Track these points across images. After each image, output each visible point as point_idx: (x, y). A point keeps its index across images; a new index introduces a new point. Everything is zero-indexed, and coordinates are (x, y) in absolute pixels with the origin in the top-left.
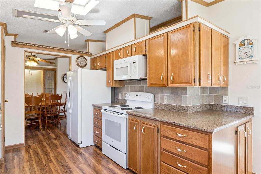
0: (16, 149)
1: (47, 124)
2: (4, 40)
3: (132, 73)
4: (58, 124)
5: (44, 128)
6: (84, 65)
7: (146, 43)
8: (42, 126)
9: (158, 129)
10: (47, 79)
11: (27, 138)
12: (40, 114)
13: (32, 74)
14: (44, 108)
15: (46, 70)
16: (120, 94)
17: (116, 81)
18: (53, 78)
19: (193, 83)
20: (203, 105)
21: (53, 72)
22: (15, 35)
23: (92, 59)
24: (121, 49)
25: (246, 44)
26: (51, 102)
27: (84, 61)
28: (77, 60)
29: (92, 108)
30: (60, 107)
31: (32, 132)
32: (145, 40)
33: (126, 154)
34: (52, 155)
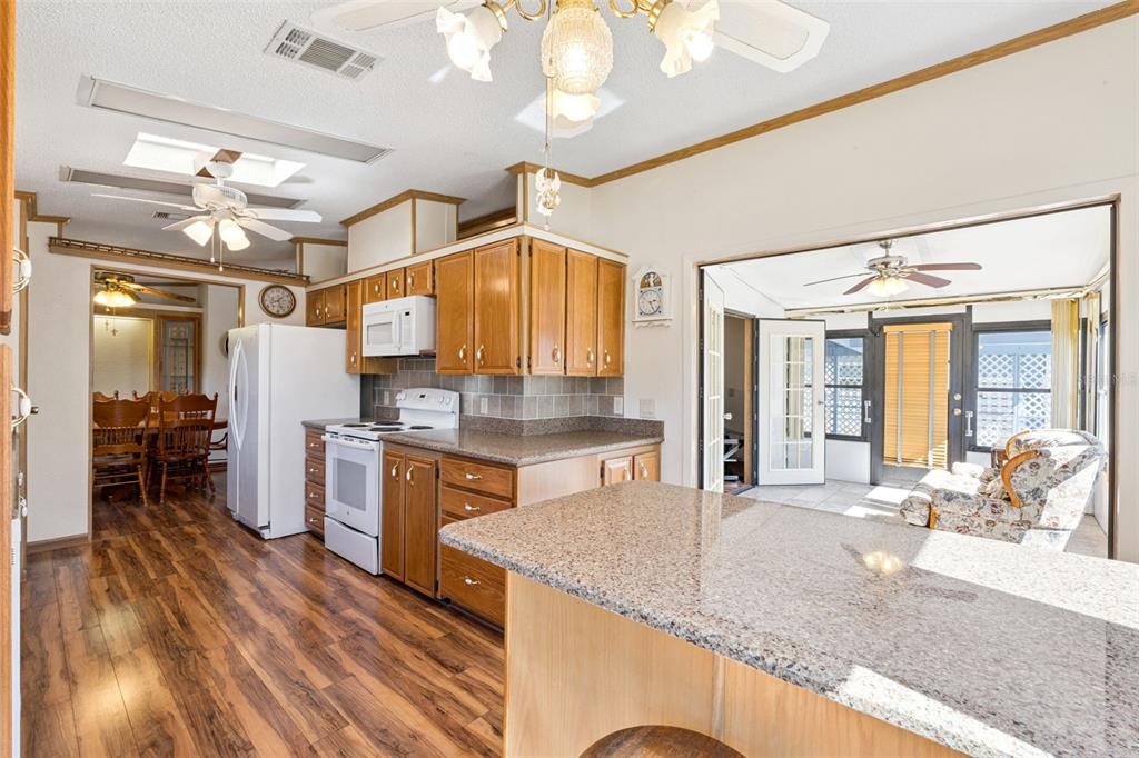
0: (62, 550)
1: (166, 485)
2: (27, 238)
3: (403, 340)
4: (205, 486)
5: (155, 498)
6: (286, 310)
7: (434, 268)
8: (148, 493)
9: (437, 470)
10: (168, 348)
11: (97, 525)
12: (142, 456)
13: (114, 332)
14: (155, 437)
15: (164, 320)
16: (387, 394)
17: (370, 359)
18: (190, 344)
19: (516, 367)
20: (570, 418)
21: (191, 324)
22: (60, 221)
23: (309, 295)
24: (380, 275)
25: (652, 284)
26: (182, 418)
27: (285, 298)
28: (263, 294)
29: (302, 432)
30: (210, 434)
31: (114, 510)
32: (433, 260)
33: (377, 538)
34: (176, 559)
